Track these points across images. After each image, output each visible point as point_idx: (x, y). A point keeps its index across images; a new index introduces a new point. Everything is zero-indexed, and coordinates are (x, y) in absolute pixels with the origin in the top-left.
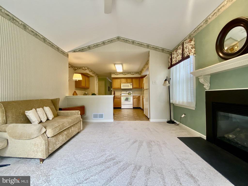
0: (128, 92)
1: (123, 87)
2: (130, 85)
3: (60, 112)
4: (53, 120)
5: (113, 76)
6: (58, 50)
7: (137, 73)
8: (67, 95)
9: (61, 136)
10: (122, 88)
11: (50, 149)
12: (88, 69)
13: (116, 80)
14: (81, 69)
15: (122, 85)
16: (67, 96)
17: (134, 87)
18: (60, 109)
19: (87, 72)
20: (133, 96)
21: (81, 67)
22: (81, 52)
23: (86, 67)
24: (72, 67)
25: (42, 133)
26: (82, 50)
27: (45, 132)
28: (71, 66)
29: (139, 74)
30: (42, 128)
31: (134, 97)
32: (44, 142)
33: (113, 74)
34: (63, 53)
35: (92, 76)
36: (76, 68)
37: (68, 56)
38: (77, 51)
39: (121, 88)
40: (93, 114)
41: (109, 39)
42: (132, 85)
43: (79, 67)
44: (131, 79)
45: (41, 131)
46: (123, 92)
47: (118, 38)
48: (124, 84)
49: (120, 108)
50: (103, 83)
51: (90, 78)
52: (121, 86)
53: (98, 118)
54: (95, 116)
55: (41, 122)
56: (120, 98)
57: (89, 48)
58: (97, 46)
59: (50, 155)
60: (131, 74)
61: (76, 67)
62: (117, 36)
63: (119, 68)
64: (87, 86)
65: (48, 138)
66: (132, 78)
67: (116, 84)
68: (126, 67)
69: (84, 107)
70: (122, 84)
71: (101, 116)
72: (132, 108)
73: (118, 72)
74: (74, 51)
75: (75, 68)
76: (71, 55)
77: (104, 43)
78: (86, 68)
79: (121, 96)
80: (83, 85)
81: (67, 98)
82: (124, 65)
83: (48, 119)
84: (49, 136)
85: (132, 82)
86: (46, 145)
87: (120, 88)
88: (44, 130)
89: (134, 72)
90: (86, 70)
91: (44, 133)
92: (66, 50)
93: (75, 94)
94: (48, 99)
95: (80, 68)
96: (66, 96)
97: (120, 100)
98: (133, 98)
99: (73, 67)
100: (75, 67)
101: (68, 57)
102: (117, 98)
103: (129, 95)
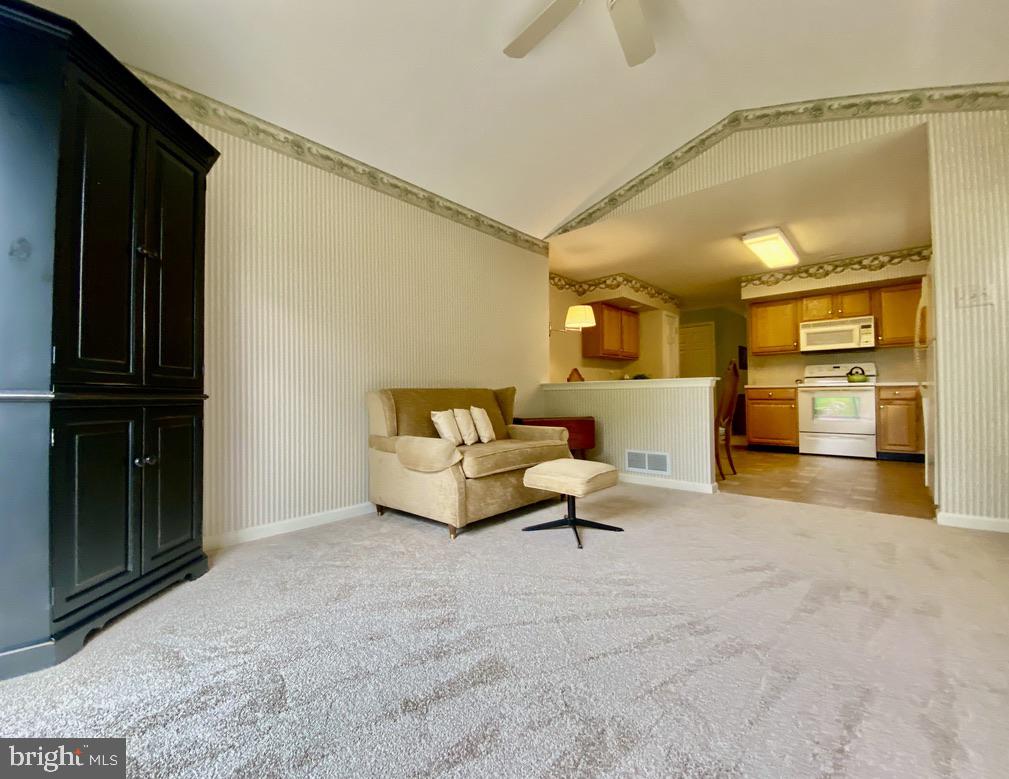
0: (845, 369)
1: (809, 344)
2: (856, 328)
3: (514, 428)
4: (491, 444)
5: (749, 293)
6: (516, 241)
8: (545, 380)
9: (499, 483)
10: (804, 347)
11: (471, 508)
12: (628, 280)
13: (771, 310)
14: (603, 286)
15: (803, 333)
16: (543, 382)
17: (888, 334)
18: (518, 421)
19: (625, 292)
20: (878, 389)
21: (599, 279)
22: (587, 224)
23: (619, 275)
24: (571, 285)
25: (454, 463)
26: (587, 218)
27: (461, 462)
28: (567, 284)
30: (454, 451)
31: (884, 395)
32: (455, 485)
33: (749, 281)
34: (531, 244)
35: (647, 308)
36: (586, 287)
37: (548, 249)
38: (573, 228)
39: (798, 346)
40: (627, 451)
41: (691, 142)
42: (872, 330)
43: (594, 280)
44: (864, 296)
45: (450, 456)
46: (810, 371)
47: (735, 121)
48: (815, 326)
49: (794, 450)
50: (706, 331)
51: (643, 316)
52: (797, 341)
53: (646, 471)
54: (636, 461)
55: (463, 444)
56: (793, 400)
57: (613, 201)
58: (640, 184)
59: (472, 527)
60: (864, 267)
61: (585, 282)
62: (726, 111)
63: (771, 251)
64: (628, 348)
65: (467, 478)
66: (872, 289)
67: (768, 331)
68: (814, 237)
69: (593, 421)
70: (805, 326)
71: (658, 463)
72: (874, 456)
73: (779, 271)
74: (565, 229)
75: (581, 286)
76: (557, 245)
77: (668, 165)
78: (620, 279)
79: (796, 389)
80: (610, 343)
81: (544, 391)
82: (799, 231)
83: (479, 441)
84: (469, 474)
85: (874, 310)
86: (460, 494)
87: (792, 348)
88: (458, 457)
89: (884, 255)
90: (618, 286)
91: (456, 464)
92: (539, 234)
93: (575, 376)
94: (486, 390)
95: (596, 283)
96: (542, 385)
97: (794, 412)
98: (881, 402)
99: (574, 286)
100: (580, 284)
101: (548, 253)
102: (773, 397)
103: (850, 381)
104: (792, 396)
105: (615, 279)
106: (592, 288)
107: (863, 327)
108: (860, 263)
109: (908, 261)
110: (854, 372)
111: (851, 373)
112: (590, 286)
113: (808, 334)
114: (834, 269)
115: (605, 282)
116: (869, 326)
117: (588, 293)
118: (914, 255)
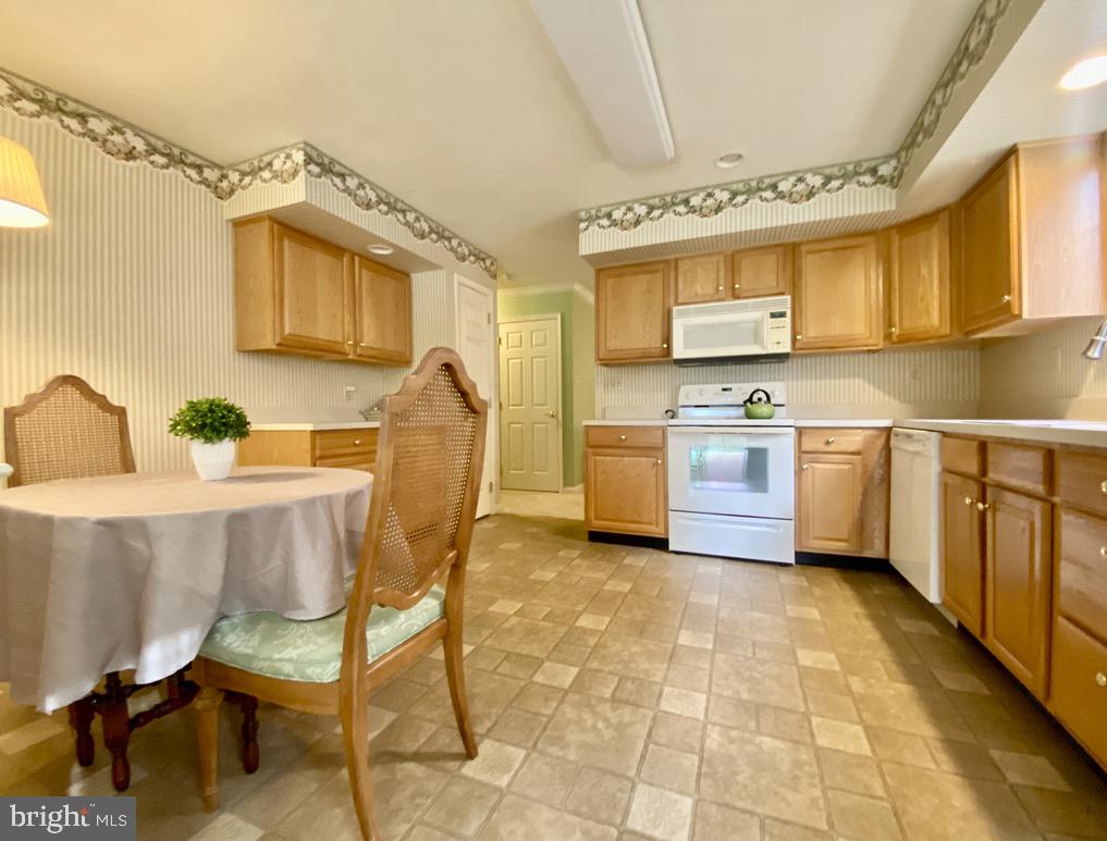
1: (687, 346)
2: (764, 315)
5: (594, 242)
7: (846, 177)
10: (680, 353)
12: (329, 166)
14: (266, 175)
15: (678, 325)
20: (800, 431)
23: (296, 147)
24: (180, 162)
29: (881, 180)
36: (236, 178)
39: (668, 351)
42: (788, 320)
43: (251, 161)
44: (775, 259)
48: (699, 311)
49: (661, 544)
50: (550, 331)
51: (417, 280)
52: (668, 339)
56: (660, 449)
61: (232, 165)
66: (786, 248)
70: (681, 314)
72: (792, 560)
75: (225, 177)
78: (298, 156)
79: (663, 429)
85: (794, 285)
87: (660, 350)
89: (815, 171)
90: (296, 174)
95: (254, 168)
98: (803, 456)
100: (221, 170)
102: (627, 444)
103: (749, 416)
104: (659, 441)
105: (288, 156)
106: (247, 180)
107: (773, 315)
108: (774, 187)
109: (854, 186)
110: (755, 399)
111: (750, 400)
112: (244, 174)
113: (686, 327)
114: (731, 199)
115: (270, 164)
116: (782, 315)
117: (239, 192)
118: (864, 173)
